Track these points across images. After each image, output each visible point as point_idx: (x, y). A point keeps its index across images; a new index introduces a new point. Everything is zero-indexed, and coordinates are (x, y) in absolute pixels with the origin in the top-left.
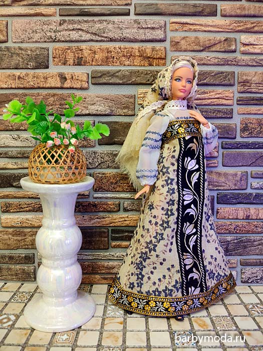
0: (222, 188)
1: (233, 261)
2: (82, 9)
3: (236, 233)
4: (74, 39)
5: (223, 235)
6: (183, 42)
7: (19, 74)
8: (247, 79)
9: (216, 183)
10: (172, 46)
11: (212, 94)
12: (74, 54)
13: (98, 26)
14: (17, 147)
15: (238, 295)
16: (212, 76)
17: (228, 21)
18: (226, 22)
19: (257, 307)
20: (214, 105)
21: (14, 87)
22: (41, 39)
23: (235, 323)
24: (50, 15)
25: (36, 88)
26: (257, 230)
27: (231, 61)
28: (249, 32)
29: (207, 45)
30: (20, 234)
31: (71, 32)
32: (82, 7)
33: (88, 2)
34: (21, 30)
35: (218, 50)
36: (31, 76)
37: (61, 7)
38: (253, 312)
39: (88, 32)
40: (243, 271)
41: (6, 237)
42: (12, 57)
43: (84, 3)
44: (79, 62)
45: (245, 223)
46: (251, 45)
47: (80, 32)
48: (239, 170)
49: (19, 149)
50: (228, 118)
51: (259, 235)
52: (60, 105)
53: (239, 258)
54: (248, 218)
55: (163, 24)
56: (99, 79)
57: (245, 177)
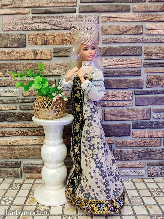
0: (135, 119)
1: (142, 164)
2: (46, 9)
3: (144, 146)
4: (42, 28)
5: (136, 148)
6: (109, 29)
7: (8, 51)
8: (149, 51)
9: (131, 116)
10: (103, 32)
11: (128, 61)
12: (42, 38)
13: (56, 20)
14: (8, 96)
15: (145, 184)
16: (128, 50)
17: (137, 15)
18: (136, 16)
19: (157, 191)
20: (129, 68)
21: (5, 59)
22: (20, 28)
23: (143, 201)
24: (26, 14)
25: (19, 60)
26: (157, 144)
27: (139, 40)
28: (150, 21)
29: (125, 31)
30: (11, 150)
31: (39, 24)
32: (46, 8)
33: (50, 5)
34: (8, 23)
35: (131, 33)
36: (15, 52)
37: (33, 9)
38: (154, 194)
39: (50, 24)
40: (149, 169)
41: (3, 152)
42: (3, 40)
43: (47, 5)
44: (45, 43)
45: (149, 140)
46: (152, 29)
47: (45, 24)
48: (146, 108)
49: (10, 98)
50: (138, 76)
51: (158, 147)
52: (34, 70)
53: (146, 161)
54: (151, 137)
55: (97, 18)
56: (57, 53)
57: (149, 112)
